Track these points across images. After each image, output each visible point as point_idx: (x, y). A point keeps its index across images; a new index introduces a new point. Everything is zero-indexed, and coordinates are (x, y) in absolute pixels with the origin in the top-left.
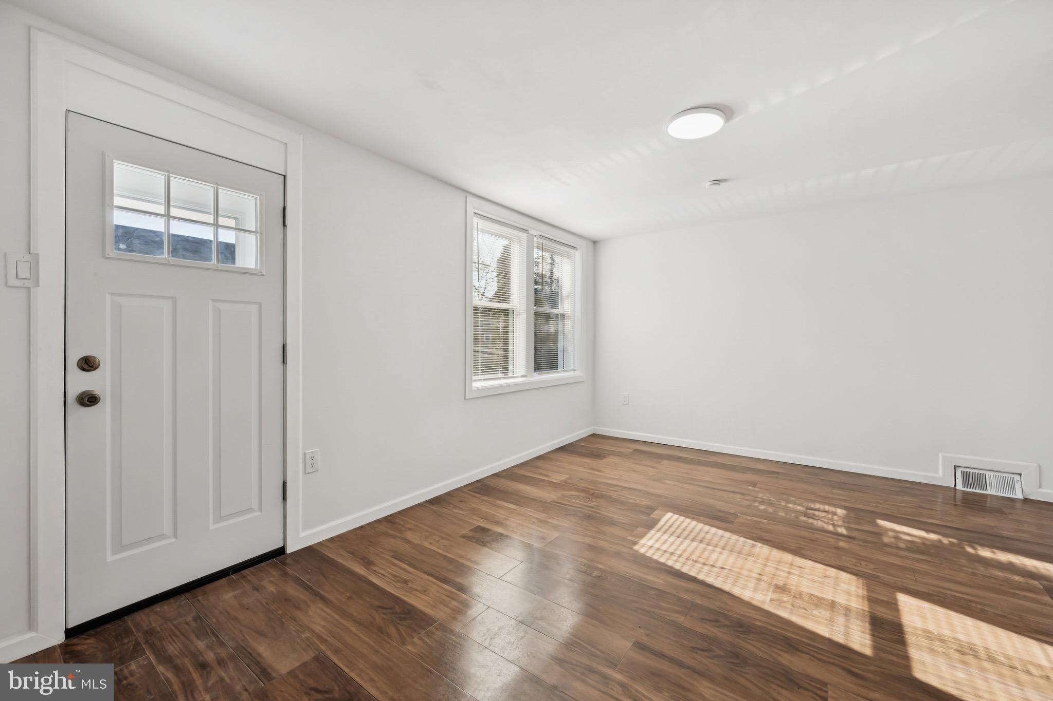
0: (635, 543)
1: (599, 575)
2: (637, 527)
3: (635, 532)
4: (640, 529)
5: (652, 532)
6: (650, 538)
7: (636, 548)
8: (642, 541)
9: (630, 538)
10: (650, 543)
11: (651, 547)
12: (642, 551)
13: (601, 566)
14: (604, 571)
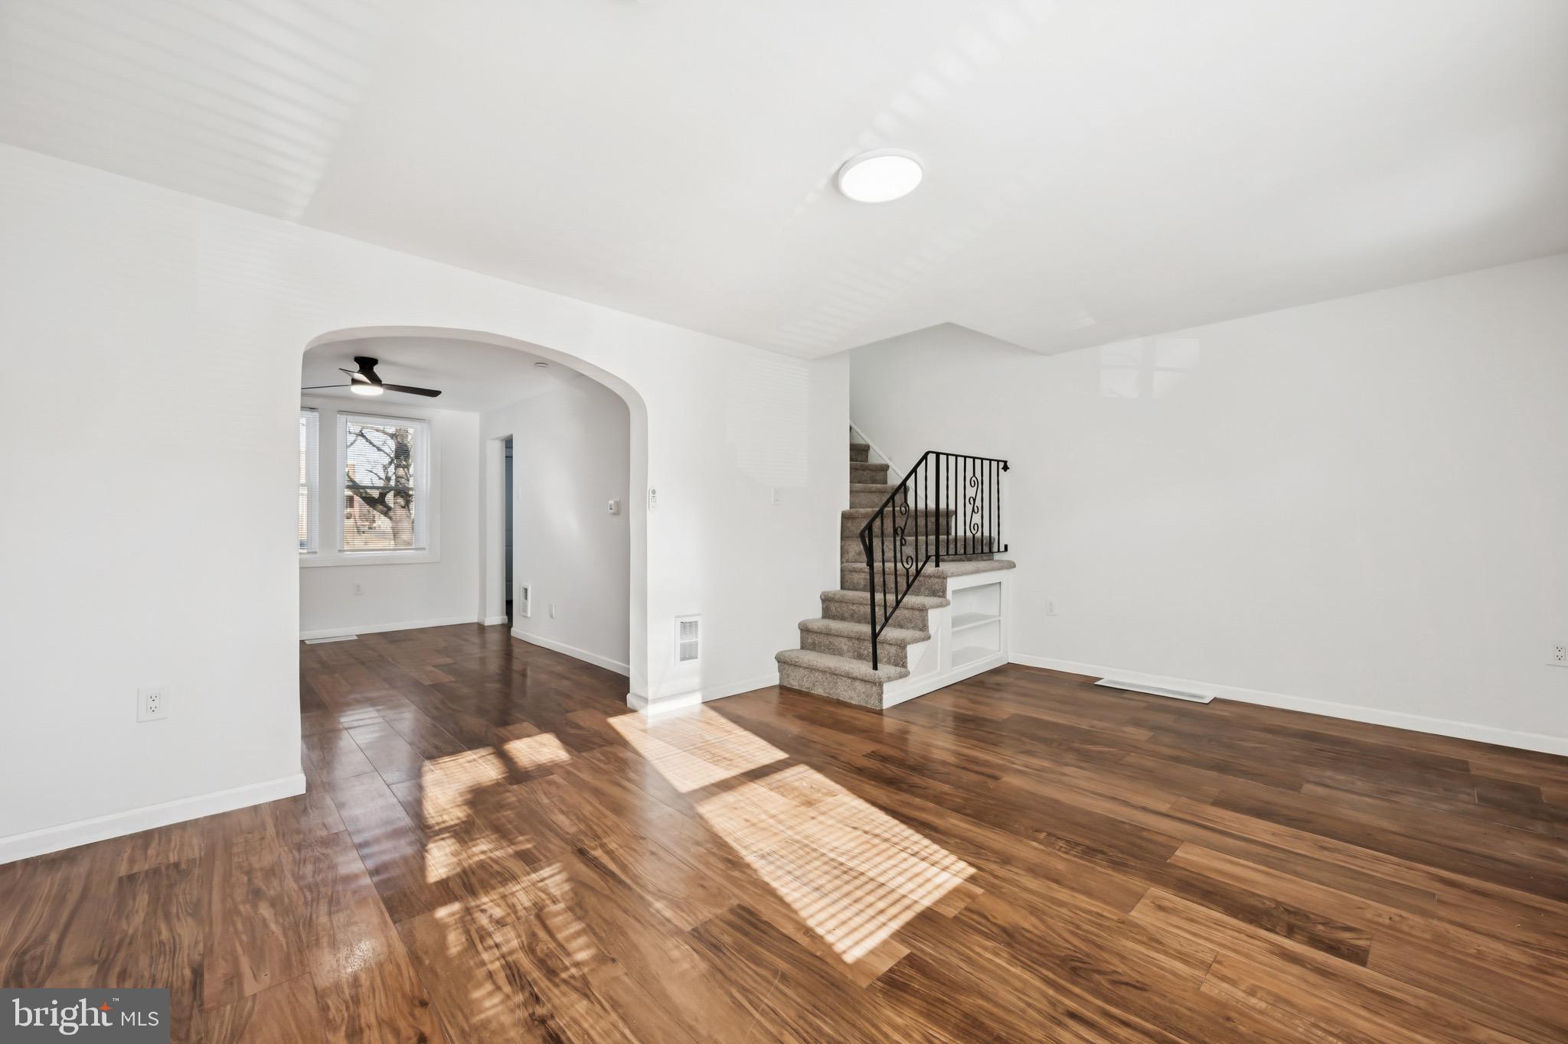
0: (972, 879)
1: (1037, 833)
2: (956, 917)
3: (962, 905)
4: (950, 912)
5: (927, 902)
6: (938, 887)
7: (972, 871)
8: (957, 881)
9: (979, 891)
10: (945, 876)
11: (945, 869)
12: (962, 864)
13: (1035, 844)
14: (1028, 838)
